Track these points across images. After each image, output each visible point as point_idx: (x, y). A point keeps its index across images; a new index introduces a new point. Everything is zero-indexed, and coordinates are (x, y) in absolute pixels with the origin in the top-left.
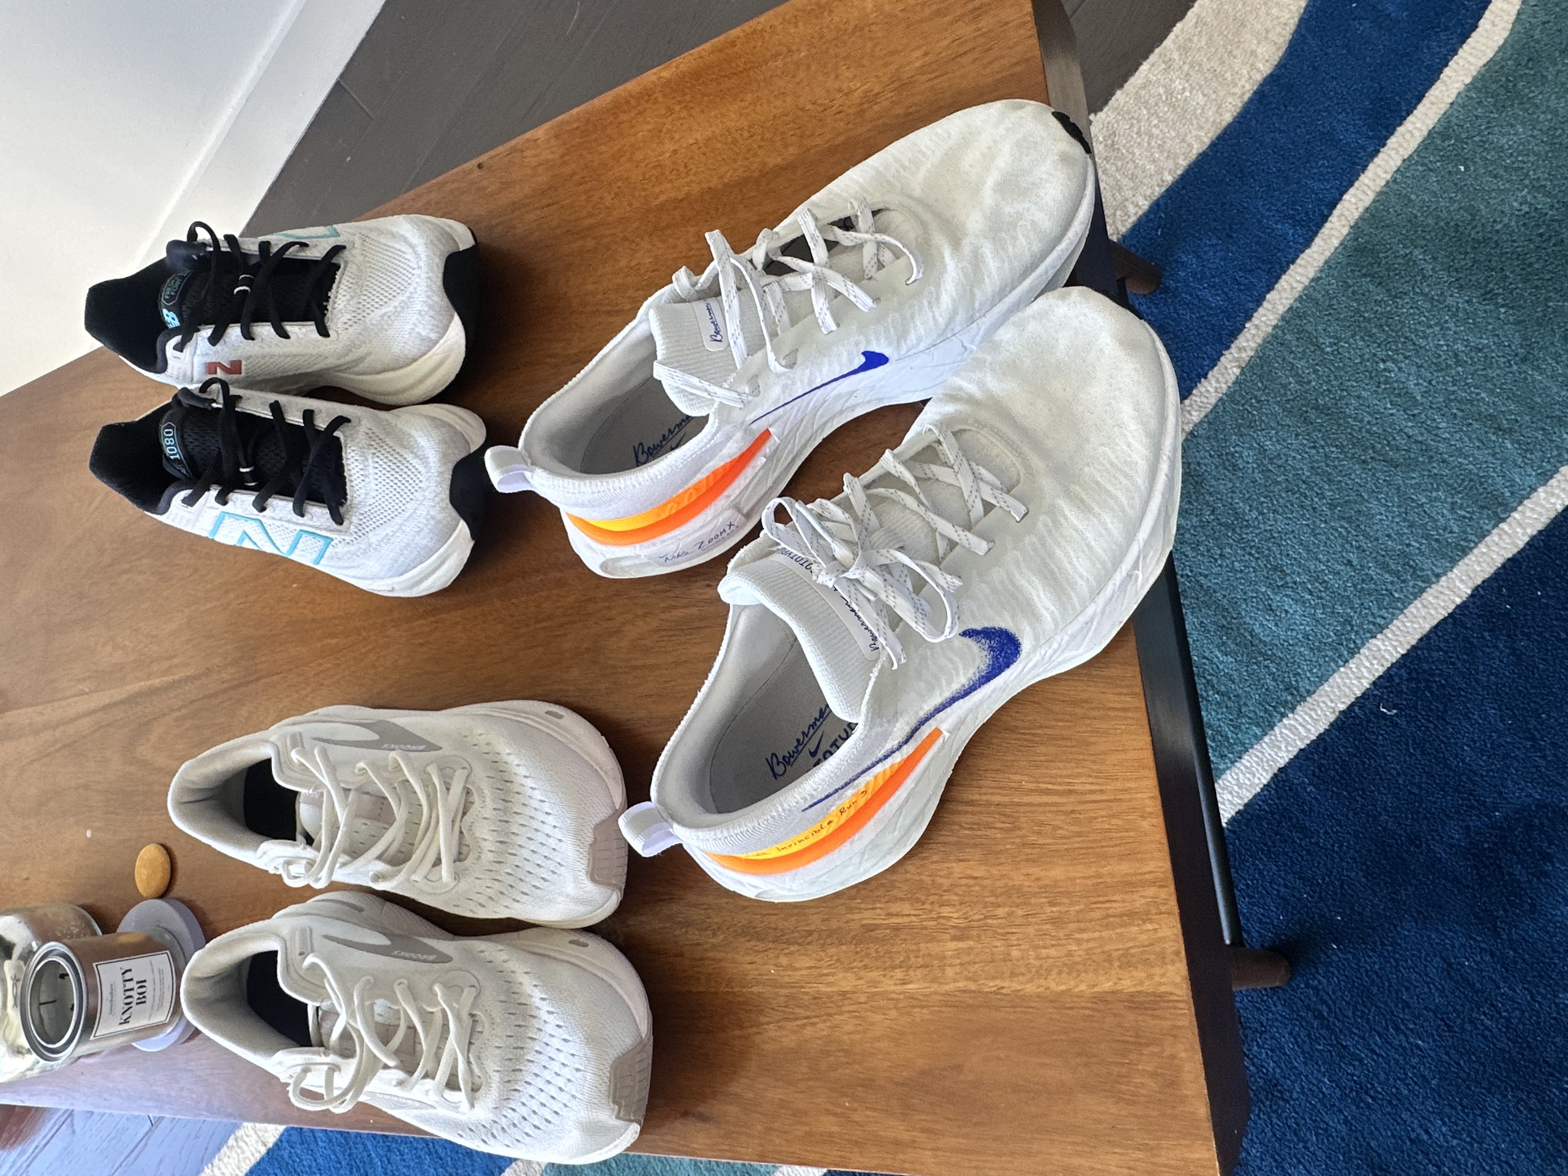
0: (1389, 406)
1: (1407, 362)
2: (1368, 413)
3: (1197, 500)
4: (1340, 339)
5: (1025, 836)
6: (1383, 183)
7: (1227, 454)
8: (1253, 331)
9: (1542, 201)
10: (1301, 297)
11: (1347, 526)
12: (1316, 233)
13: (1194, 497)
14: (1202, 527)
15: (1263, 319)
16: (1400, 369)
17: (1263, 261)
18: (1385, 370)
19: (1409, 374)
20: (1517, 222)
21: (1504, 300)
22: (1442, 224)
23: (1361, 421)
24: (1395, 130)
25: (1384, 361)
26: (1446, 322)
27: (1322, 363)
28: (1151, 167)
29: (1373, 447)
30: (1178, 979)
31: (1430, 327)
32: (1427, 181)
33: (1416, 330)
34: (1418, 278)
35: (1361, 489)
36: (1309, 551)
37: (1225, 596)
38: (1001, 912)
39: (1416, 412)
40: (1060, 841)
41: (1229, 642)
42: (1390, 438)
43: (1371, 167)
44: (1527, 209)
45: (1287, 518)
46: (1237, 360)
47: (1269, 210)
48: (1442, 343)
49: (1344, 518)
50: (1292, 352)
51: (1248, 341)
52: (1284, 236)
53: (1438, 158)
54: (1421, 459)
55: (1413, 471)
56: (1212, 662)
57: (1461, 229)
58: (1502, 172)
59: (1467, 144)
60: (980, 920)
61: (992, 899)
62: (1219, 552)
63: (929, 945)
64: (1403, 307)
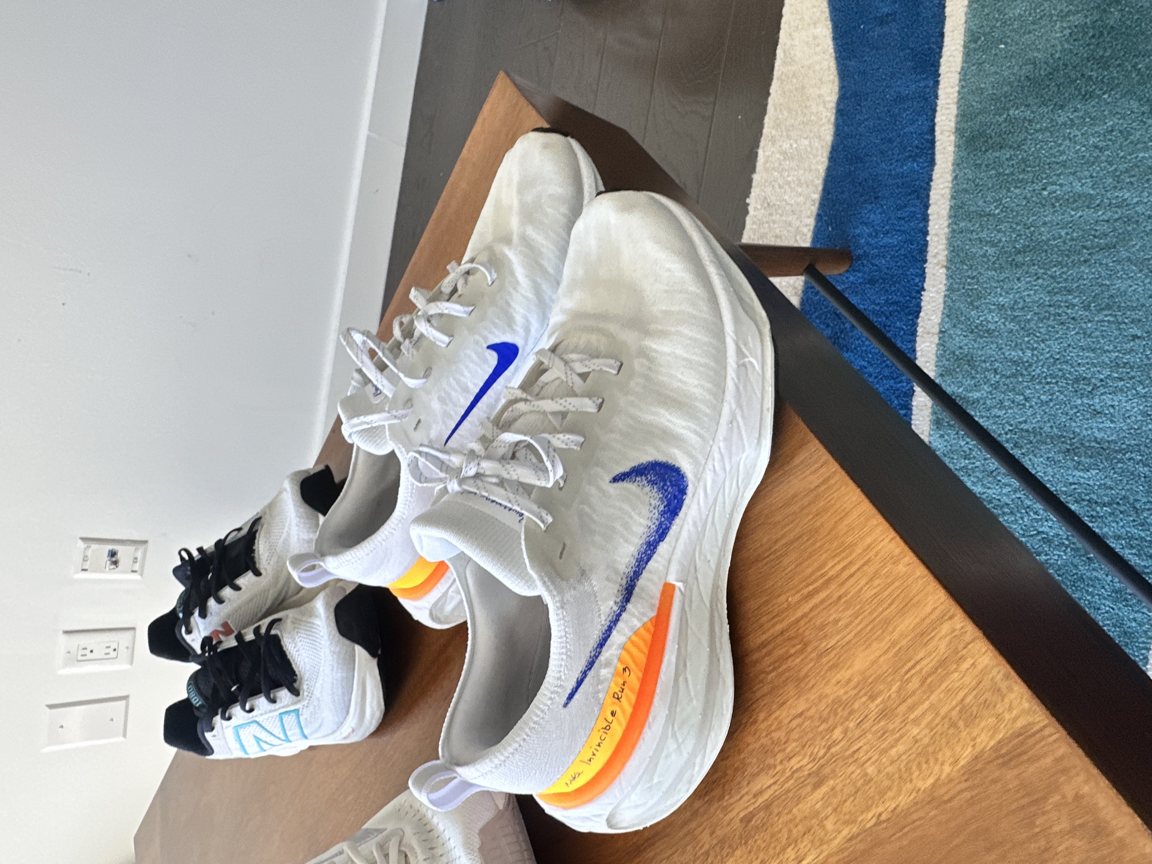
0: (1073, 213)
1: (1062, 177)
2: (1062, 228)
3: (977, 373)
4: (1000, 200)
5: (816, 648)
6: (956, 95)
7: (976, 327)
8: (936, 239)
9: (1076, 19)
10: (952, 196)
11: (1110, 312)
12: (933, 154)
13: (973, 372)
14: (995, 389)
15: (937, 227)
16: (1061, 185)
17: (910, 194)
18: (1049, 194)
19: (1071, 183)
20: (1069, 42)
21: (1101, 90)
22: (1016, 84)
23: (1060, 237)
24: (939, 62)
25: (1044, 189)
26: (1070, 133)
27: (1000, 221)
28: (801, 199)
29: (1084, 247)
30: (1026, 705)
31: (1061, 144)
32: (985, 71)
33: (1051, 154)
34: (1026, 124)
35: (1100, 280)
36: (1093, 350)
37: (1051, 427)
38: (837, 734)
39: (1098, 202)
40: (845, 633)
41: (1083, 459)
42: (1093, 232)
43: (940, 92)
44: (1069, 31)
45: (1057, 339)
46: (938, 264)
47: (891, 164)
48: (1078, 147)
49: (1103, 309)
50: (972, 232)
51: (936, 248)
52: (913, 171)
53: (981, 54)
54: (1129, 228)
55: (1131, 240)
56: (1079, 484)
57: (1032, 77)
58: (1032, 27)
59: (993, 32)
60: (825, 754)
61: (824, 726)
62: (1022, 397)
63: (800, 806)
64: (1029, 148)
